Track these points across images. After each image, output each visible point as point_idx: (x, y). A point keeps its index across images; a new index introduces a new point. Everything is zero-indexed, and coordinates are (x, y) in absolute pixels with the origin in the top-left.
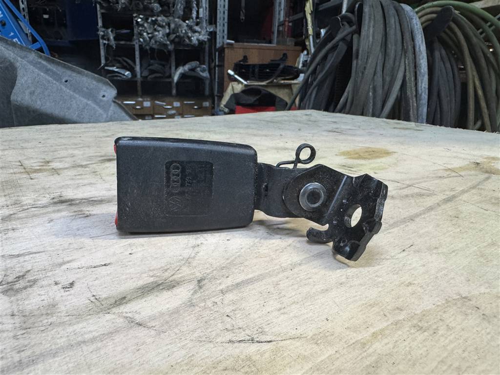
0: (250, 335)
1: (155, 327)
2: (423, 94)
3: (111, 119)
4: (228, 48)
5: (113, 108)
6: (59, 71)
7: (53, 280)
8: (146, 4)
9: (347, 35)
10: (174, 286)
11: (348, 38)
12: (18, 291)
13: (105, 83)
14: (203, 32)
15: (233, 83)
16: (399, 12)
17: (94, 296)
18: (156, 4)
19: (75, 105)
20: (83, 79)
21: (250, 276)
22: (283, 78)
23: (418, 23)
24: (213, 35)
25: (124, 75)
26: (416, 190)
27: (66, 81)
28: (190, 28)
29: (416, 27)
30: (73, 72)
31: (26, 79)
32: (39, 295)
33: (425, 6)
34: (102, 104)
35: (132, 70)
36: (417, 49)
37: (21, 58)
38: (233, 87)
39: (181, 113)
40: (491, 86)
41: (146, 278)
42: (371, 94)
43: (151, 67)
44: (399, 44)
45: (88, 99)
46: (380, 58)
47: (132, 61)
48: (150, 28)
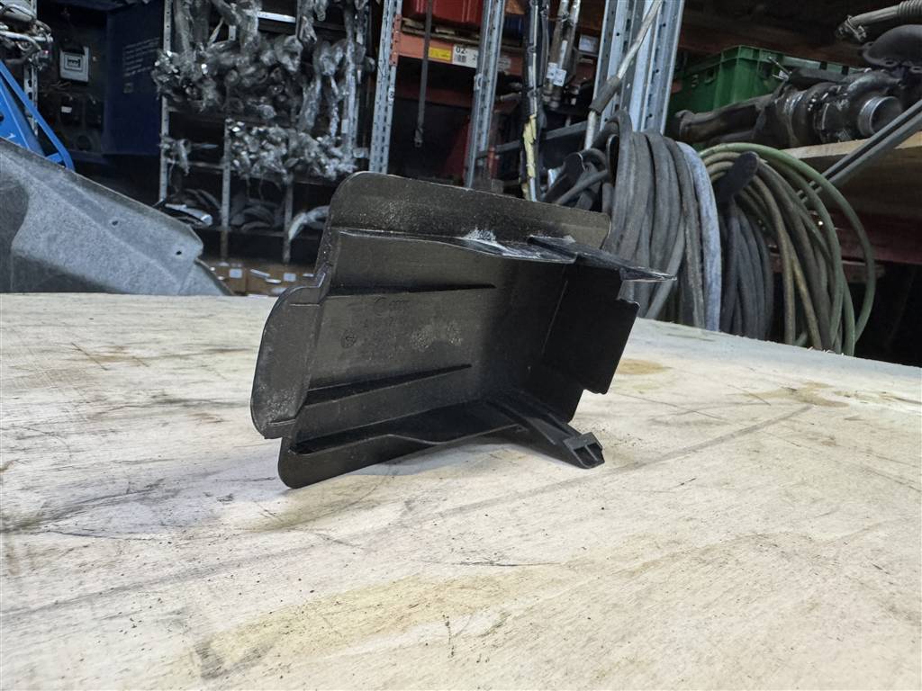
2: (714, 284)
3: (190, 293)
5: (195, 274)
6: (103, 204)
8: (249, 103)
9: (594, 183)
11: (595, 189)
13: (185, 232)
14: (346, 159)
16: (675, 156)
17: (266, 511)
18: (267, 106)
19: (127, 264)
20: (145, 221)
23: (704, 173)
24: (363, 164)
25: (199, 220)
27: (115, 223)
28: (325, 149)
30: (129, 209)
31: (42, 213)
33: (714, 148)
35: (214, 212)
36: (704, 214)
40: (819, 279)
43: (248, 211)
44: (676, 204)
45: (151, 256)
46: (645, 223)
47: (215, 196)
48: (254, 144)
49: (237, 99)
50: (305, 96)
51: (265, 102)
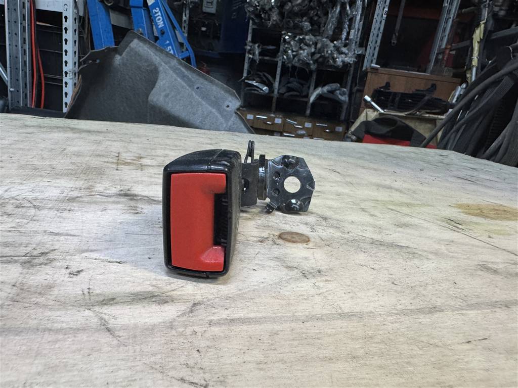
0: (207, 380)
1: (120, 337)
3: (230, 130)
4: (371, 72)
5: (234, 119)
7: (67, 264)
8: (296, 22)
12: (33, 265)
13: (232, 94)
14: (350, 55)
15: (368, 110)
18: (306, 23)
19: (201, 110)
20: (213, 88)
21: (252, 315)
24: (360, 58)
25: (262, 90)
27: (198, 88)
28: (337, 49)
30: (205, 81)
31: (164, 82)
32: (47, 274)
34: (225, 113)
35: (270, 85)
37: (165, 63)
38: (367, 113)
39: (311, 134)
43: (289, 85)
45: (213, 107)
47: (272, 76)
48: (296, 46)
49: (289, 19)
50: (330, 16)
51: (305, 21)
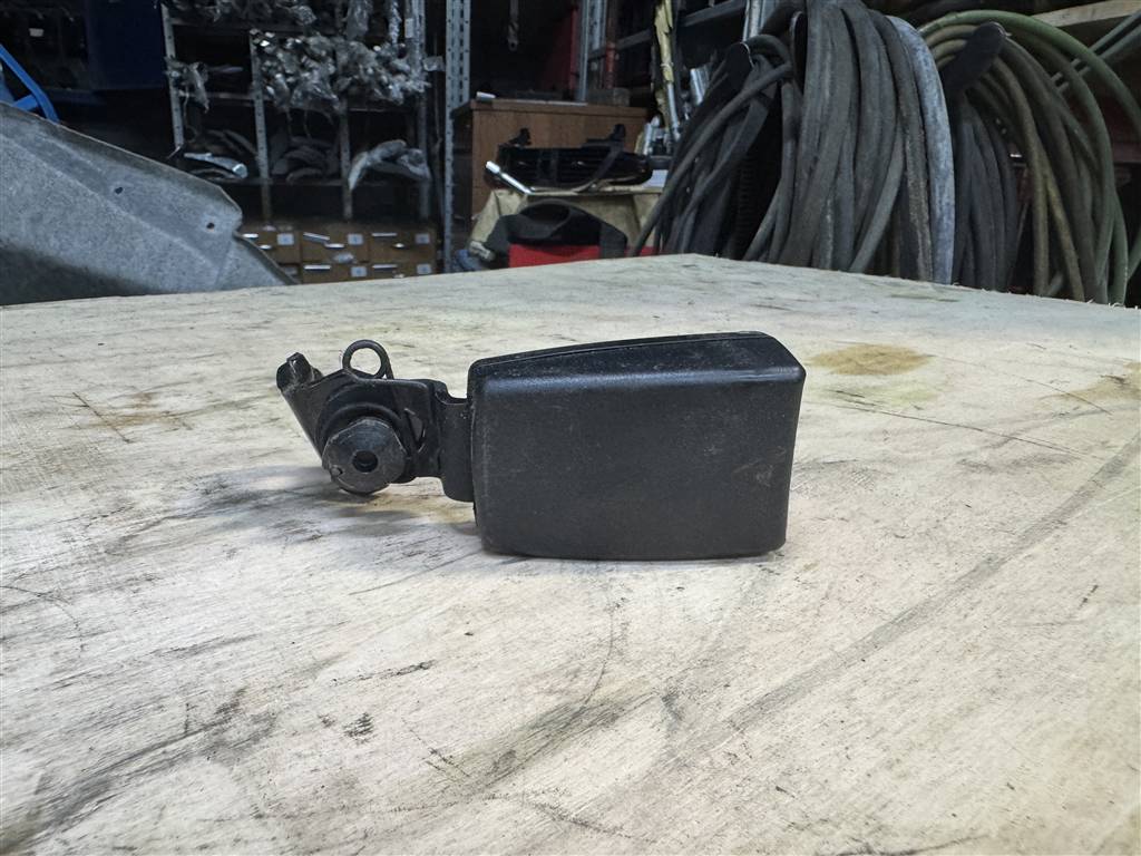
0: (856, 837)
1: (621, 829)
2: (945, 218)
3: (230, 284)
4: (480, 110)
5: (235, 253)
6: (99, 165)
7: (315, 713)
9: (767, 86)
10: (614, 718)
11: (770, 93)
12: (241, 748)
14: (415, 74)
15: (499, 191)
17: (434, 752)
20: (159, 185)
22: (611, 180)
23: (928, 59)
24: (437, 79)
25: (231, 172)
26: (1030, 450)
27: (119, 190)
28: (385, 62)
29: (925, 68)
30: (134, 170)
32: (299, 756)
33: (940, 21)
34: (207, 244)
35: (248, 159)
36: (929, 117)
37: (6, 136)
38: (497, 200)
39: (366, 259)
40: (1082, 199)
41: (537, 699)
42: (829, 217)
43: (294, 154)
44: (891, 107)
45: (174, 233)
46: (848, 136)
47: (246, 137)
48: (290, 62)
